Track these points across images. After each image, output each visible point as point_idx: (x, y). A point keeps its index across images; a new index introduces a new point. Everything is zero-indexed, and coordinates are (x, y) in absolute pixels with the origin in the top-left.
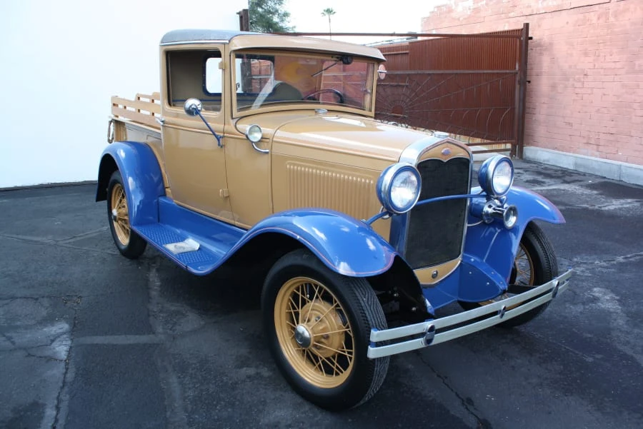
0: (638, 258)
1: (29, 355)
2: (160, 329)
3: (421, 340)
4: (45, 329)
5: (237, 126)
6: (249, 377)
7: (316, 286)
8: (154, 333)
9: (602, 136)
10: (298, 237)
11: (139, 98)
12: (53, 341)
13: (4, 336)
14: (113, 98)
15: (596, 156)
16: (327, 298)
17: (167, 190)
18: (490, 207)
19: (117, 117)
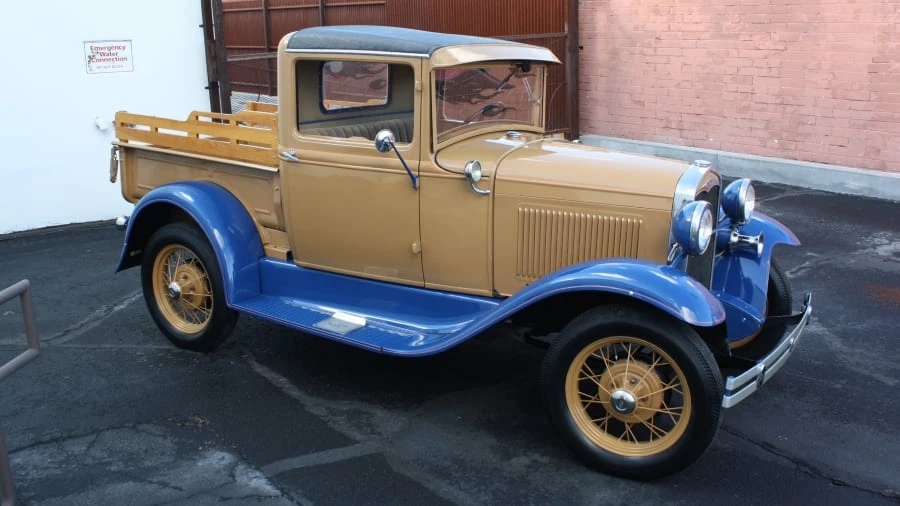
0: (804, 271)
1: (223, 499)
2: (357, 436)
3: (754, 382)
4: (200, 464)
5: (438, 161)
6: (528, 467)
7: (626, 344)
8: (357, 442)
9: (686, 118)
10: (631, 293)
11: (197, 117)
12: (233, 476)
13: (151, 482)
14: (120, 114)
15: (679, 144)
16: (642, 356)
17: (266, 247)
18: (735, 235)
19: (127, 141)
